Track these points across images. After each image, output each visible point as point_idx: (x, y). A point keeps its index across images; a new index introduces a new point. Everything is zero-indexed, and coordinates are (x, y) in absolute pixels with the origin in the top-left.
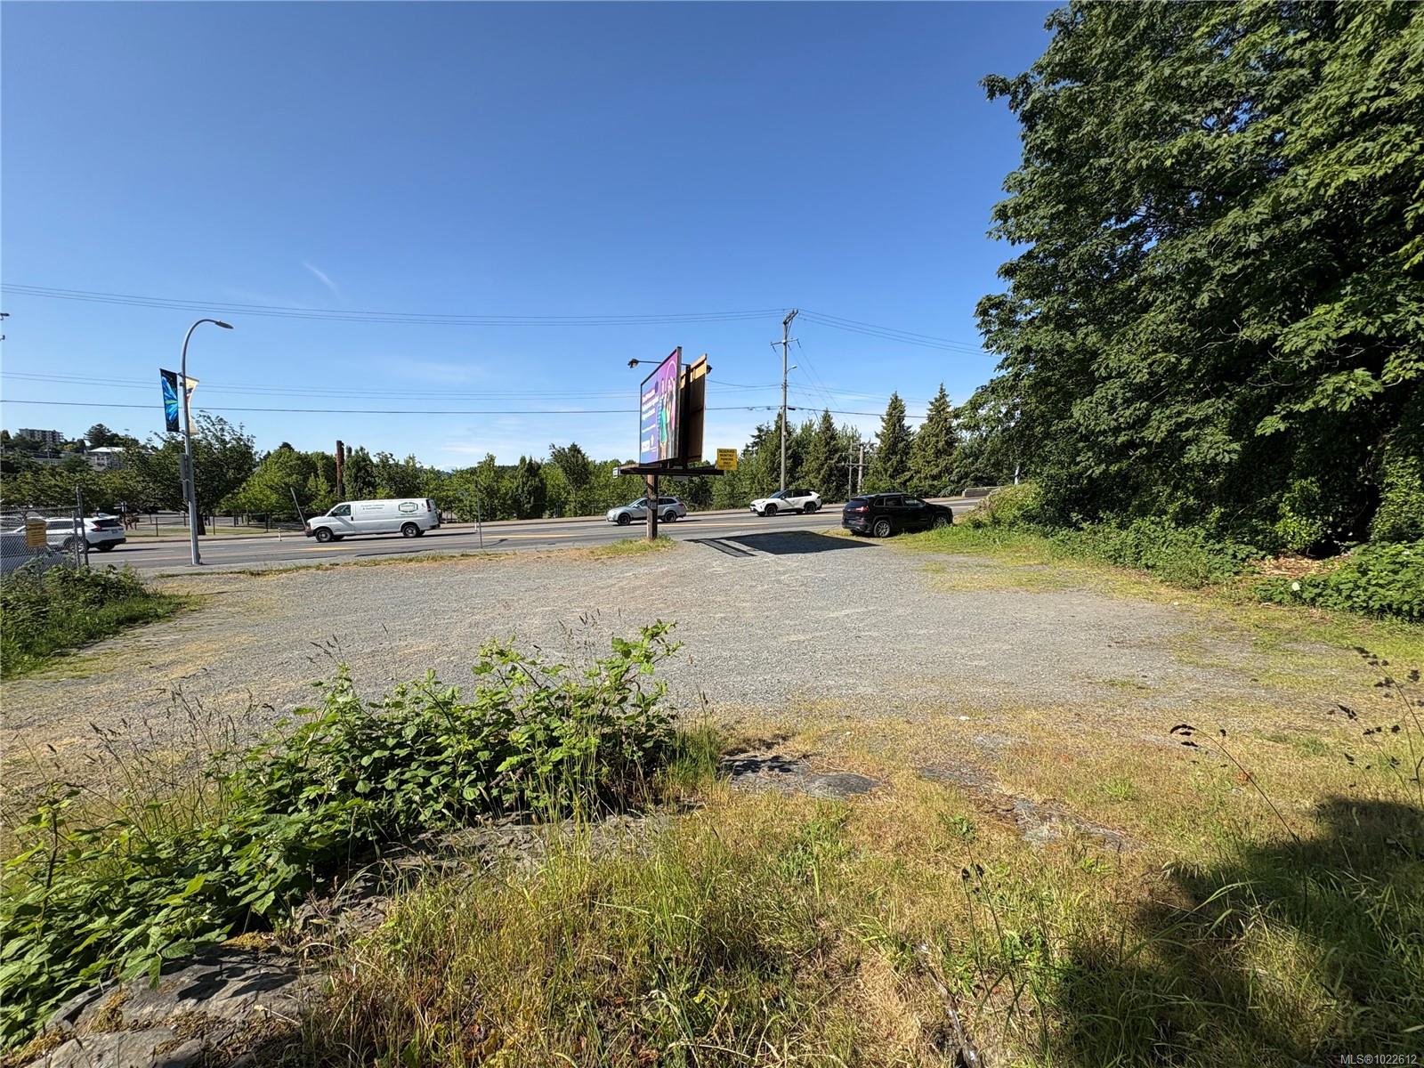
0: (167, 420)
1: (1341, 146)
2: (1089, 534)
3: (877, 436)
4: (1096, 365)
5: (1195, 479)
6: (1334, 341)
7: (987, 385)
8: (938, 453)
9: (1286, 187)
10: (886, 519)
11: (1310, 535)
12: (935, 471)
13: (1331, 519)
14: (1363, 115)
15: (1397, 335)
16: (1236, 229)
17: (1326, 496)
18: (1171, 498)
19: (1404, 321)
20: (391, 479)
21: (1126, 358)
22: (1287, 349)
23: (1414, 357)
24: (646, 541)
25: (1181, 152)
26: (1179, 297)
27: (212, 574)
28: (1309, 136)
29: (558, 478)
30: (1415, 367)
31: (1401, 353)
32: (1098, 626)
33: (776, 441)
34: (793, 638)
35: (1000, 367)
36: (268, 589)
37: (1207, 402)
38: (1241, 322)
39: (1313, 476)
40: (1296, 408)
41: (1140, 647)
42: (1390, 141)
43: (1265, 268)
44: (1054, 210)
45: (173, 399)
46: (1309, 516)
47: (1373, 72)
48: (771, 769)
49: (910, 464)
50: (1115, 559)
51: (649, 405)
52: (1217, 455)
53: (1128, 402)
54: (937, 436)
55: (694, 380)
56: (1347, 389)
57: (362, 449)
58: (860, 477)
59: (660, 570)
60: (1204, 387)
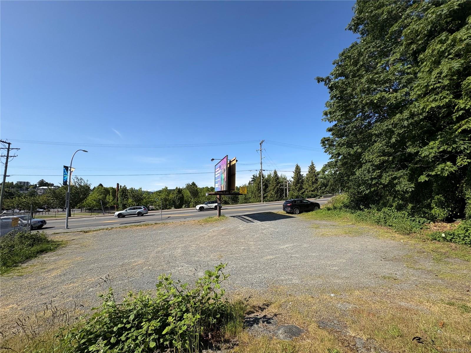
0: (64, 181)
1: (427, 97)
2: (367, 213)
3: (292, 178)
4: (362, 159)
5: (400, 194)
6: (438, 153)
7: (327, 164)
8: (313, 183)
9: (413, 108)
10: (298, 208)
11: (444, 215)
12: (312, 189)
13: (450, 209)
14: (432, 88)
15: (459, 151)
16: (400, 120)
17: (446, 201)
18: (394, 201)
19: (460, 147)
20: (133, 196)
21: (371, 157)
22: (423, 155)
23: (466, 158)
24: (217, 217)
25: (379, 98)
26: (385, 139)
27: (71, 232)
28: (417, 94)
29: (188, 194)
30: (467, 161)
31: (461, 157)
32: (376, 251)
33: (259, 180)
34: (269, 257)
35: (331, 158)
36: (89, 238)
37: (400, 171)
38: (407, 147)
39: (441, 194)
40: (430, 173)
41: (392, 260)
42: (443, 96)
43: (411, 131)
44: (342, 113)
45: (66, 175)
46: (442, 208)
47: (433, 77)
48: (263, 322)
49: (304, 187)
50: (378, 222)
51: (218, 172)
52: (407, 188)
53: (374, 170)
54: (312, 177)
55: (232, 165)
56: (446, 169)
57: (125, 186)
58: (288, 192)
59: (222, 229)
60: (398, 166)
